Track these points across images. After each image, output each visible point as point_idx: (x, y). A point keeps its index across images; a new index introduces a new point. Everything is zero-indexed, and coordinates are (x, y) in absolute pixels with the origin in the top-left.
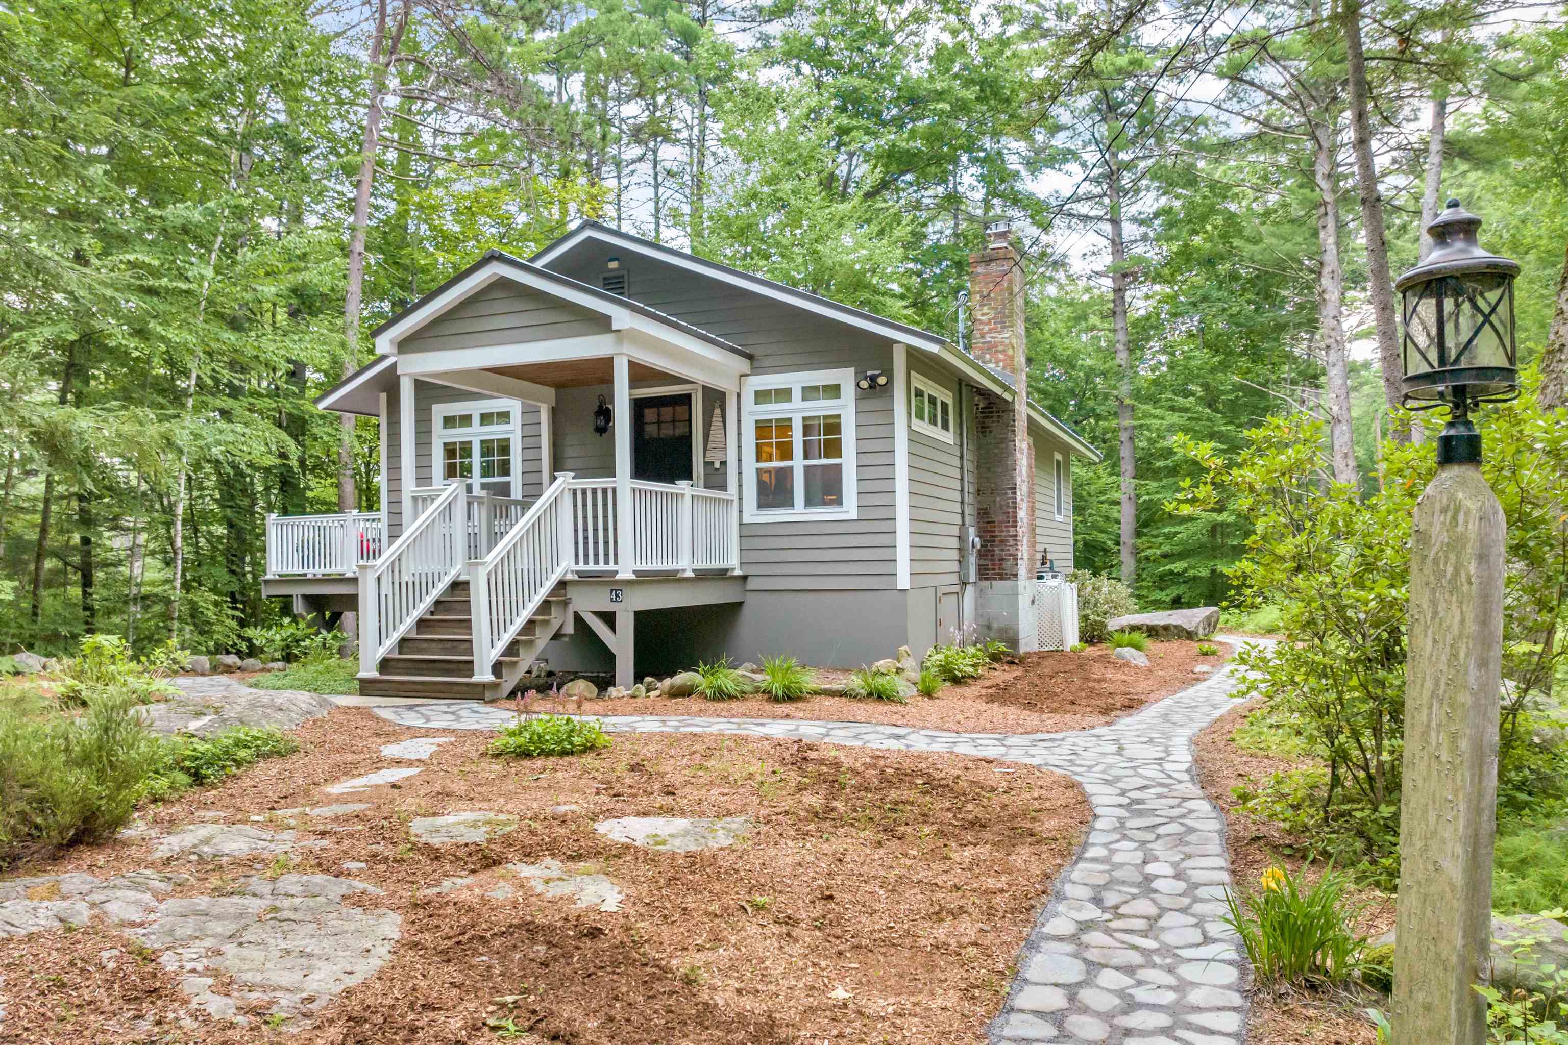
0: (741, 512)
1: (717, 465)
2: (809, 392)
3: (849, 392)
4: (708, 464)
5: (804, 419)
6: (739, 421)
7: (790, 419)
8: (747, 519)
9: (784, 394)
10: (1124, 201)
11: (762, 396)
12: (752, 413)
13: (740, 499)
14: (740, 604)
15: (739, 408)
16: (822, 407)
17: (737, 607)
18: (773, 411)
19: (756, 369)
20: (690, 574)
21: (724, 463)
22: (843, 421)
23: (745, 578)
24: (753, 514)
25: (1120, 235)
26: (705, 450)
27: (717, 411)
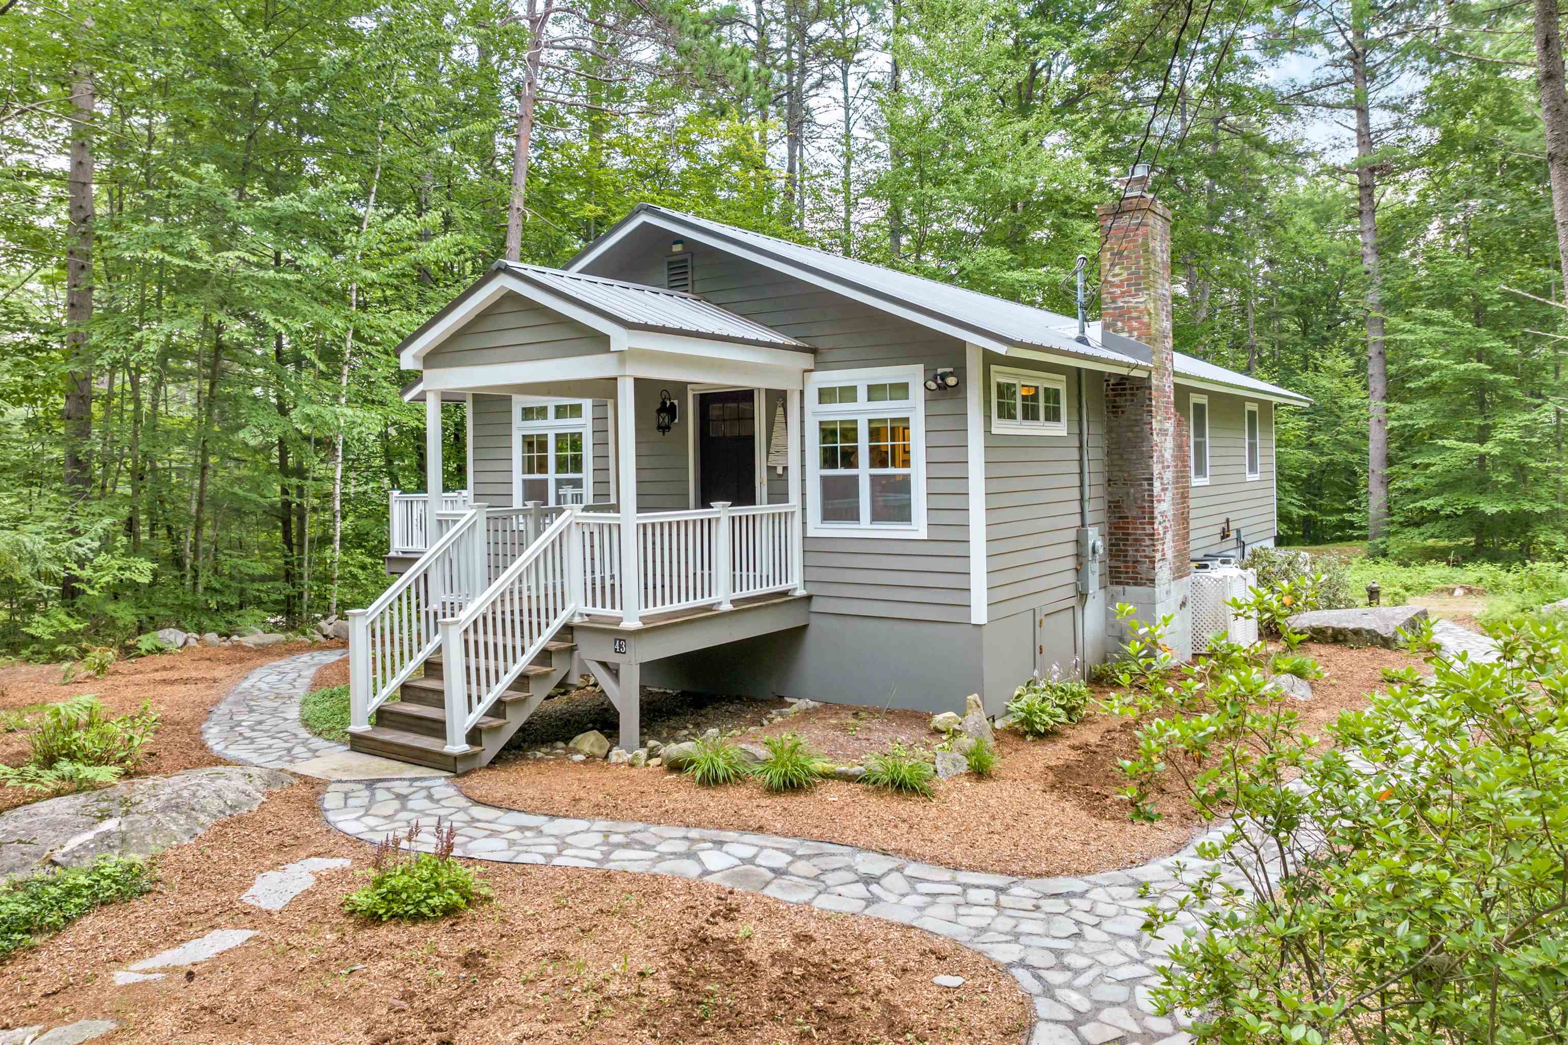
0: (804, 523)
1: (780, 471)
2: (875, 392)
3: (917, 393)
4: (771, 469)
5: (870, 421)
6: (802, 422)
7: (856, 421)
8: (810, 534)
9: (848, 394)
10: (1372, 87)
11: (825, 395)
12: (815, 413)
13: (804, 509)
14: (805, 627)
15: (802, 408)
16: (888, 409)
17: (799, 632)
18: (837, 412)
19: (820, 365)
20: (727, 607)
21: (785, 469)
22: (912, 424)
23: (809, 598)
24: (818, 528)
25: (1367, 125)
26: (768, 453)
27: (780, 410)
